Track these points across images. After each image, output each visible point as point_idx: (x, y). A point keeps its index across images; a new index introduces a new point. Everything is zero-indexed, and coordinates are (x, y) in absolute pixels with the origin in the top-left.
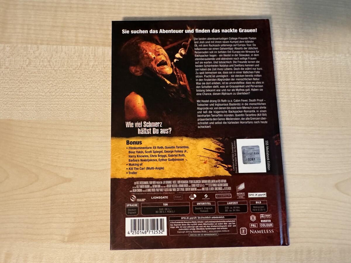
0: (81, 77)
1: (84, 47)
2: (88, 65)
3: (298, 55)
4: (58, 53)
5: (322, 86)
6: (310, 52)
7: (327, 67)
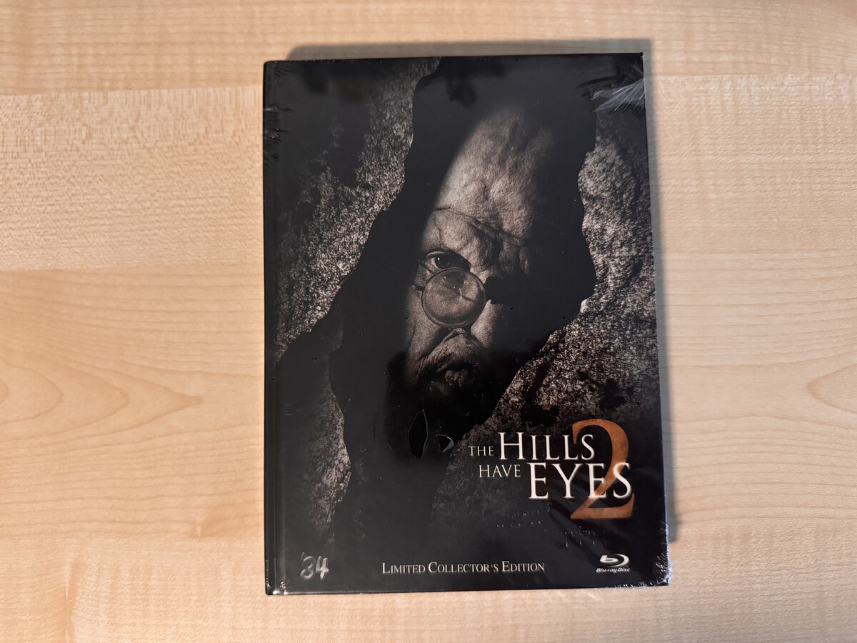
0: (207, 161)
1: (211, 90)
2: (223, 132)
3: (721, 82)
4: (152, 108)
5: (779, 154)
6: (750, 74)
7: (792, 108)
